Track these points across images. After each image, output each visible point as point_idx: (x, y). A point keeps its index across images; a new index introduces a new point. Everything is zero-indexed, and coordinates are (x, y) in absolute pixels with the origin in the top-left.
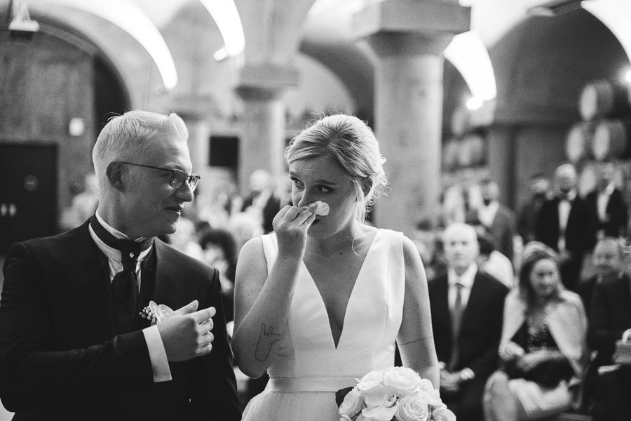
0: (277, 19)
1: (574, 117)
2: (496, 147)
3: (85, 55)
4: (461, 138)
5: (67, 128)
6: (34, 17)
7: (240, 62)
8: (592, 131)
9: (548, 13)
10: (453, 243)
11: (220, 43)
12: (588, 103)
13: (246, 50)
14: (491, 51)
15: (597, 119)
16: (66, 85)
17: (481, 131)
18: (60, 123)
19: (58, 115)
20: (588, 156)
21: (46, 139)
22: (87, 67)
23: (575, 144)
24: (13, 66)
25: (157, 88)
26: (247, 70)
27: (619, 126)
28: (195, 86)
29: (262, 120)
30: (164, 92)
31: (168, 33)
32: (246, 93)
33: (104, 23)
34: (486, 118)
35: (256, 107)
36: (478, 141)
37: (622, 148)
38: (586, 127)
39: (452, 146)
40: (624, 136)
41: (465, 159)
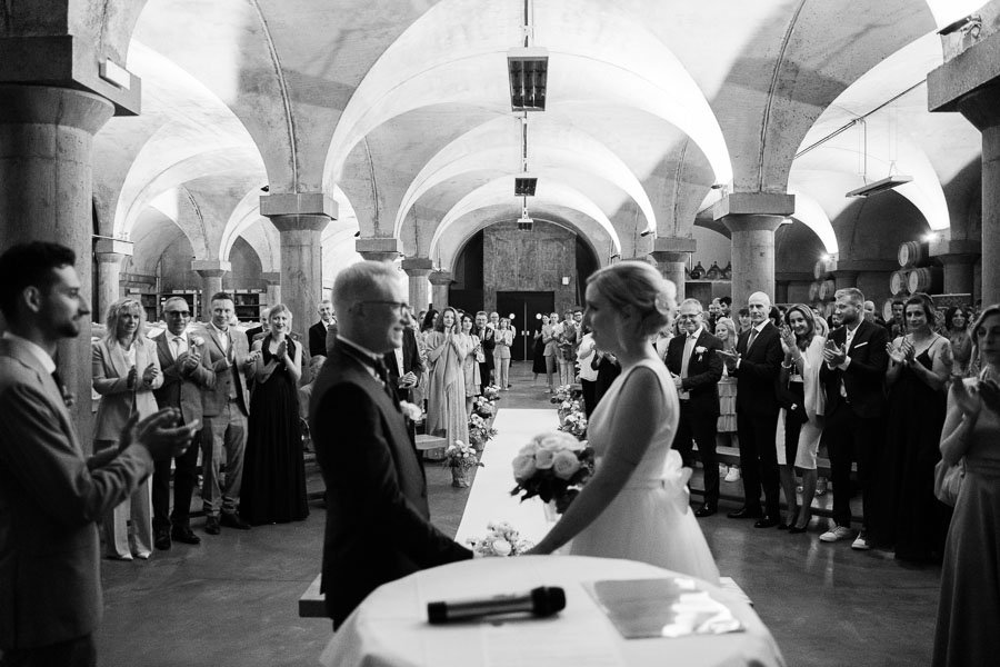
1: (895, 267)
3: (571, 235)
4: (819, 282)
5: (560, 281)
6: (531, 216)
7: (656, 236)
8: (907, 274)
9: (864, 197)
11: (646, 223)
12: (904, 259)
13: (658, 229)
14: (834, 224)
15: (908, 266)
16: (559, 255)
17: (831, 276)
18: (556, 278)
19: (555, 274)
20: (905, 292)
21: (548, 290)
22: (572, 243)
23: (895, 284)
25: (613, 255)
26: (660, 241)
27: (925, 271)
28: (635, 252)
31: (613, 220)
32: (659, 256)
33: (582, 215)
34: (834, 268)
35: (668, 264)
36: (830, 283)
37: (928, 286)
38: (902, 272)
39: (814, 288)
40: (929, 277)
41: (822, 296)
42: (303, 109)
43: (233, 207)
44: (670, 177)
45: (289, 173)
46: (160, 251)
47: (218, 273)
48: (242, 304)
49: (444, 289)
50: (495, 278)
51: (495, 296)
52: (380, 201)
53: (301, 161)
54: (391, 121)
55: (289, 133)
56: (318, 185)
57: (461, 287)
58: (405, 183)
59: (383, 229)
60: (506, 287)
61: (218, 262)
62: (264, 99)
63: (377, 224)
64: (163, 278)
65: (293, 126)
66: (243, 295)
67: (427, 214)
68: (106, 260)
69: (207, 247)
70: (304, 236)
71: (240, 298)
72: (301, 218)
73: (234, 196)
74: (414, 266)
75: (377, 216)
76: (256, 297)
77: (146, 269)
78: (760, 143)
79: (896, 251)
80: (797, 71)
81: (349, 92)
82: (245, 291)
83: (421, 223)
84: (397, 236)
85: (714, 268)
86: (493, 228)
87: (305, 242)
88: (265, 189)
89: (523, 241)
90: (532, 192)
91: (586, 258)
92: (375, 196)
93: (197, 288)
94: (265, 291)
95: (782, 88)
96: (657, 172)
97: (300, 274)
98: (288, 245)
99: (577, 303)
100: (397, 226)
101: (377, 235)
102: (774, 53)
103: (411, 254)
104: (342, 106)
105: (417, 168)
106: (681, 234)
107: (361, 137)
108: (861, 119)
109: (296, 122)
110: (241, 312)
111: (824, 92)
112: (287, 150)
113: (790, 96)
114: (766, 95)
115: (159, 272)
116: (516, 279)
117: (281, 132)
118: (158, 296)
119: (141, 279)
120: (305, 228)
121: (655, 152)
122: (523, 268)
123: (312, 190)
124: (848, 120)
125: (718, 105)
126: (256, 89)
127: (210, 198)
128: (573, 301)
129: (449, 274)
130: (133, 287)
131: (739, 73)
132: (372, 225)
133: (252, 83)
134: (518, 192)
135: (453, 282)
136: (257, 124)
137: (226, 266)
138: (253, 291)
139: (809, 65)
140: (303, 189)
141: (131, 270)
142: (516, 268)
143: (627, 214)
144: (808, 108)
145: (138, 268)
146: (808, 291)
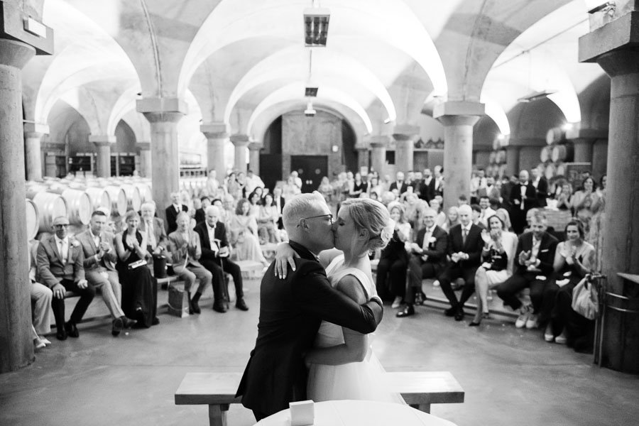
0: (410, 106)
1: (544, 144)
2: (510, 156)
3: (339, 119)
4: (496, 151)
5: (332, 149)
6: (315, 108)
7: (395, 124)
8: (552, 149)
9: (527, 101)
10: (462, 216)
11: (387, 116)
12: (550, 138)
13: (397, 120)
14: (507, 115)
15: (553, 144)
16: (331, 132)
17: (504, 149)
18: (329, 148)
19: (328, 144)
20: (550, 161)
21: (323, 154)
22: (339, 124)
23: (544, 155)
24: (311, 124)
25: (365, 134)
26: (397, 127)
27: (563, 147)
28: (380, 132)
29: (404, 148)
30: (368, 134)
31: (369, 111)
32: (397, 137)
33: (345, 107)
34: (506, 144)
35: (402, 142)
36: (503, 152)
37: (564, 156)
38: (549, 147)
39: (493, 155)
40: (565, 151)
41: (498, 161)
42: (164, 41)
43: (116, 100)
44: (405, 86)
45: (156, 84)
46: (67, 127)
47: (107, 144)
48: (123, 162)
49: (256, 154)
50: (290, 147)
51: (289, 158)
52: (215, 100)
53: (163, 76)
54: (224, 49)
55: (155, 57)
56: (175, 93)
57: (267, 152)
58: (231, 87)
59: (217, 117)
60: (297, 152)
61: (106, 136)
62: (137, 34)
63: (213, 114)
64: (70, 145)
65: (158, 53)
66: (125, 157)
67: (246, 106)
68: (30, 137)
69: (99, 126)
70: (166, 126)
71: (122, 159)
72: (164, 115)
73: (117, 92)
74: (238, 140)
75: (213, 109)
76: (132, 158)
77: (58, 139)
78: (465, 69)
79: (545, 133)
80: (490, 23)
81: (195, 30)
82: (125, 154)
83: (242, 111)
84: (226, 121)
85: (430, 142)
86: (288, 114)
87: (167, 130)
88: (139, 94)
89: (308, 123)
90: (315, 95)
91: (349, 135)
92: (212, 95)
93: (93, 152)
94: (139, 154)
95: (480, 33)
96: (396, 82)
97: (164, 151)
98: (155, 132)
99: (343, 163)
100: (226, 116)
101: (214, 121)
102: (476, 10)
103: (235, 132)
104: (190, 39)
105: (239, 77)
106: (411, 122)
107: (203, 59)
108: (528, 51)
109: (159, 49)
110: (123, 168)
111: (506, 37)
112: (153, 68)
113: (485, 38)
114: (469, 37)
115: (67, 142)
116: (303, 147)
117: (150, 56)
118: (67, 158)
119: (55, 146)
120: (166, 120)
121: (395, 69)
122: (307, 141)
123: (171, 96)
124: (520, 51)
125: (439, 43)
126: (132, 27)
127: (101, 94)
128: (340, 161)
129: (259, 144)
130: (50, 151)
131: (453, 23)
132: (210, 115)
133: (129, 23)
134: (307, 94)
135: (262, 149)
136: (132, 49)
137: (113, 139)
138: (131, 154)
139: (498, 19)
140: (165, 95)
141: (48, 140)
142: (303, 139)
143: (376, 108)
144: (496, 47)
145: (53, 139)
146: (489, 156)
